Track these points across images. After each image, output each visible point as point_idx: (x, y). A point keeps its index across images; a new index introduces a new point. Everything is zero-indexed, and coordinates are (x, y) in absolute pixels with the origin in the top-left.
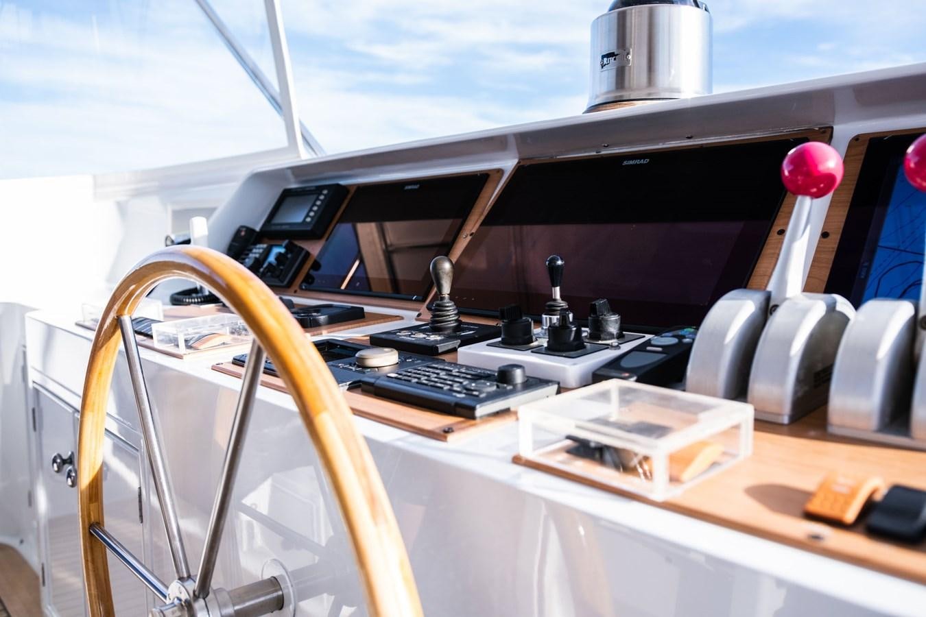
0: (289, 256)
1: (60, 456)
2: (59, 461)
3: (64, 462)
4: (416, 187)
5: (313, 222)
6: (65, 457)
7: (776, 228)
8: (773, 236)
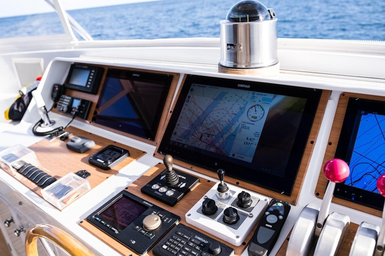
0: (84, 106)
1: (7, 221)
2: (7, 223)
3: (10, 222)
4: (138, 75)
5: (91, 88)
6: (9, 219)
7: (310, 140)
8: (309, 144)
